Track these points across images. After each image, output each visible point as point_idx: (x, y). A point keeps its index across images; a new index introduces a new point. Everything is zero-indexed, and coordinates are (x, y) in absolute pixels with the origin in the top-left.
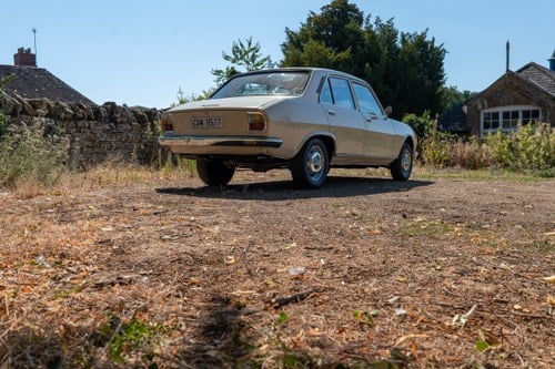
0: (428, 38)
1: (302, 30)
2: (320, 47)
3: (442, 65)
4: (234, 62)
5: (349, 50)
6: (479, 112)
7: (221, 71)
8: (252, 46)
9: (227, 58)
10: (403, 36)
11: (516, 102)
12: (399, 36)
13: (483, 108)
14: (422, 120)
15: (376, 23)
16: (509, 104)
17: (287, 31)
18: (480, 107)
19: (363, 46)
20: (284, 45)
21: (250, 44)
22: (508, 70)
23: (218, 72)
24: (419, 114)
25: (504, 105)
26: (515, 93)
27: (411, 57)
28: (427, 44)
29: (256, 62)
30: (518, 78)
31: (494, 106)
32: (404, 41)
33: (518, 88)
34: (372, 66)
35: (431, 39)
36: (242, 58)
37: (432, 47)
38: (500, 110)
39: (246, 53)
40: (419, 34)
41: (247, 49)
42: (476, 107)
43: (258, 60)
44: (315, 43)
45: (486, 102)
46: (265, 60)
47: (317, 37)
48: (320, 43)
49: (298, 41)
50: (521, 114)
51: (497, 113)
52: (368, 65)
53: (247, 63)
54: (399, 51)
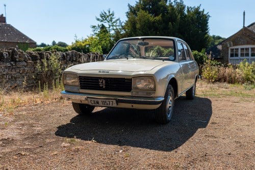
0: (201, 10)
1: (137, 5)
2: (145, 14)
3: (207, 23)
4: (102, 21)
5: (161, 15)
6: (228, 48)
8: (110, 13)
9: (98, 19)
10: (188, 8)
11: (248, 43)
12: (186, 8)
13: (230, 46)
14: (201, 54)
15: (174, 2)
16: (244, 44)
17: (129, 5)
18: (229, 46)
19: (167, 13)
20: (127, 13)
21: (109, 12)
22: (244, 27)
23: (94, 27)
24: (200, 51)
25: (241, 44)
26: (248, 39)
27: (192, 19)
28: (200, 12)
29: (113, 21)
30: (249, 31)
31: (236, 45)
32: (188, 11)
33: (249, 36)
34: (173, 24)
35: (202, 10)
36: (106, 19)
37: (202, 14)
38: (239, 47)
39: (108, 16)
40: (196, 7)
41: (108, 14)
42: (227, 45)
43: (114, 20)
44: (143, 12)
45: (232, 43)
46: (117, 20)
47: (144, 9)
48: (146, 12)
49: (135, 11)
50: (250, 50)
51: (238, 49)
52: (170, 23)
53: (108, 22)
54: (186, 16)
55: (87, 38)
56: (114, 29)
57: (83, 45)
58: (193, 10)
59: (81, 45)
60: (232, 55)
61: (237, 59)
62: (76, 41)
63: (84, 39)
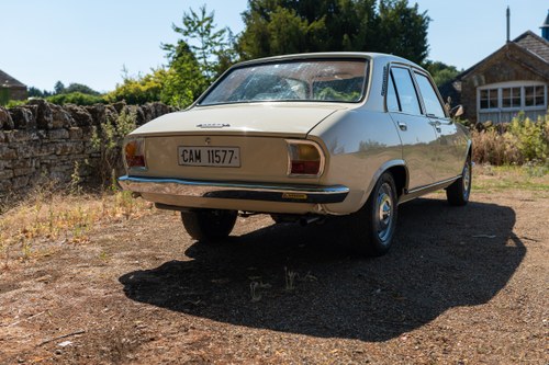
2: (289, 16)
3: (425, 34)
4: (186, 34)
5: (323, 19)
6: (475, 89)
7: (171, 46)
8: (207, 16)
9: (178, 30)
10: (382, 2)
11: (518, 77)
12: (378, 3)
13: (480, 84)
16: (510, 79)
18: (476, 84)
19: (337, 11)
20: (245, 14)
21: (204, 13)
22: (508, 41)
23: (168, 47)
25: (504, 80)
26: (517, 67)
27: (392, 25)
28: (409, 11)
29: (211, 35)
30: (520, 49)
31: (493, 81)
32: (383, 8)
33: (519, 61)
34: (351, 37)
36: (195, 29)
38: (500, 86)
39: (200, 24)
41: (200, 19)
42: (472, 83)
43: (214, 31)
44: (284, 11)
45: (483, 78)
46: (223, 31)
47: (285, 5)
48: (290, 11)
49: (262, 9)
50: (523, 91)
51: (496, 91)
52: (345, 36)
53: (202, 35)
54: (379, 19)
55: (151, 73)
56: (215, 53)
57: (144, 89)
58: (393, 5)
59: (138, 90)
60: (484, 105)
61: (494, 113)
62: (127, 81)
63: (144, 75)
